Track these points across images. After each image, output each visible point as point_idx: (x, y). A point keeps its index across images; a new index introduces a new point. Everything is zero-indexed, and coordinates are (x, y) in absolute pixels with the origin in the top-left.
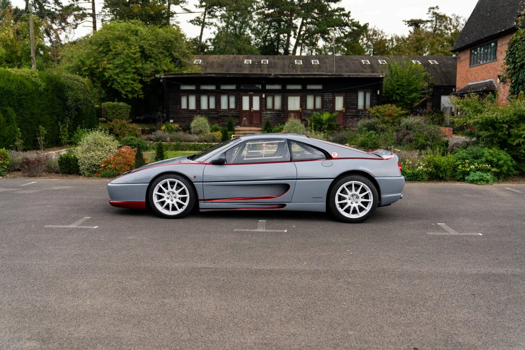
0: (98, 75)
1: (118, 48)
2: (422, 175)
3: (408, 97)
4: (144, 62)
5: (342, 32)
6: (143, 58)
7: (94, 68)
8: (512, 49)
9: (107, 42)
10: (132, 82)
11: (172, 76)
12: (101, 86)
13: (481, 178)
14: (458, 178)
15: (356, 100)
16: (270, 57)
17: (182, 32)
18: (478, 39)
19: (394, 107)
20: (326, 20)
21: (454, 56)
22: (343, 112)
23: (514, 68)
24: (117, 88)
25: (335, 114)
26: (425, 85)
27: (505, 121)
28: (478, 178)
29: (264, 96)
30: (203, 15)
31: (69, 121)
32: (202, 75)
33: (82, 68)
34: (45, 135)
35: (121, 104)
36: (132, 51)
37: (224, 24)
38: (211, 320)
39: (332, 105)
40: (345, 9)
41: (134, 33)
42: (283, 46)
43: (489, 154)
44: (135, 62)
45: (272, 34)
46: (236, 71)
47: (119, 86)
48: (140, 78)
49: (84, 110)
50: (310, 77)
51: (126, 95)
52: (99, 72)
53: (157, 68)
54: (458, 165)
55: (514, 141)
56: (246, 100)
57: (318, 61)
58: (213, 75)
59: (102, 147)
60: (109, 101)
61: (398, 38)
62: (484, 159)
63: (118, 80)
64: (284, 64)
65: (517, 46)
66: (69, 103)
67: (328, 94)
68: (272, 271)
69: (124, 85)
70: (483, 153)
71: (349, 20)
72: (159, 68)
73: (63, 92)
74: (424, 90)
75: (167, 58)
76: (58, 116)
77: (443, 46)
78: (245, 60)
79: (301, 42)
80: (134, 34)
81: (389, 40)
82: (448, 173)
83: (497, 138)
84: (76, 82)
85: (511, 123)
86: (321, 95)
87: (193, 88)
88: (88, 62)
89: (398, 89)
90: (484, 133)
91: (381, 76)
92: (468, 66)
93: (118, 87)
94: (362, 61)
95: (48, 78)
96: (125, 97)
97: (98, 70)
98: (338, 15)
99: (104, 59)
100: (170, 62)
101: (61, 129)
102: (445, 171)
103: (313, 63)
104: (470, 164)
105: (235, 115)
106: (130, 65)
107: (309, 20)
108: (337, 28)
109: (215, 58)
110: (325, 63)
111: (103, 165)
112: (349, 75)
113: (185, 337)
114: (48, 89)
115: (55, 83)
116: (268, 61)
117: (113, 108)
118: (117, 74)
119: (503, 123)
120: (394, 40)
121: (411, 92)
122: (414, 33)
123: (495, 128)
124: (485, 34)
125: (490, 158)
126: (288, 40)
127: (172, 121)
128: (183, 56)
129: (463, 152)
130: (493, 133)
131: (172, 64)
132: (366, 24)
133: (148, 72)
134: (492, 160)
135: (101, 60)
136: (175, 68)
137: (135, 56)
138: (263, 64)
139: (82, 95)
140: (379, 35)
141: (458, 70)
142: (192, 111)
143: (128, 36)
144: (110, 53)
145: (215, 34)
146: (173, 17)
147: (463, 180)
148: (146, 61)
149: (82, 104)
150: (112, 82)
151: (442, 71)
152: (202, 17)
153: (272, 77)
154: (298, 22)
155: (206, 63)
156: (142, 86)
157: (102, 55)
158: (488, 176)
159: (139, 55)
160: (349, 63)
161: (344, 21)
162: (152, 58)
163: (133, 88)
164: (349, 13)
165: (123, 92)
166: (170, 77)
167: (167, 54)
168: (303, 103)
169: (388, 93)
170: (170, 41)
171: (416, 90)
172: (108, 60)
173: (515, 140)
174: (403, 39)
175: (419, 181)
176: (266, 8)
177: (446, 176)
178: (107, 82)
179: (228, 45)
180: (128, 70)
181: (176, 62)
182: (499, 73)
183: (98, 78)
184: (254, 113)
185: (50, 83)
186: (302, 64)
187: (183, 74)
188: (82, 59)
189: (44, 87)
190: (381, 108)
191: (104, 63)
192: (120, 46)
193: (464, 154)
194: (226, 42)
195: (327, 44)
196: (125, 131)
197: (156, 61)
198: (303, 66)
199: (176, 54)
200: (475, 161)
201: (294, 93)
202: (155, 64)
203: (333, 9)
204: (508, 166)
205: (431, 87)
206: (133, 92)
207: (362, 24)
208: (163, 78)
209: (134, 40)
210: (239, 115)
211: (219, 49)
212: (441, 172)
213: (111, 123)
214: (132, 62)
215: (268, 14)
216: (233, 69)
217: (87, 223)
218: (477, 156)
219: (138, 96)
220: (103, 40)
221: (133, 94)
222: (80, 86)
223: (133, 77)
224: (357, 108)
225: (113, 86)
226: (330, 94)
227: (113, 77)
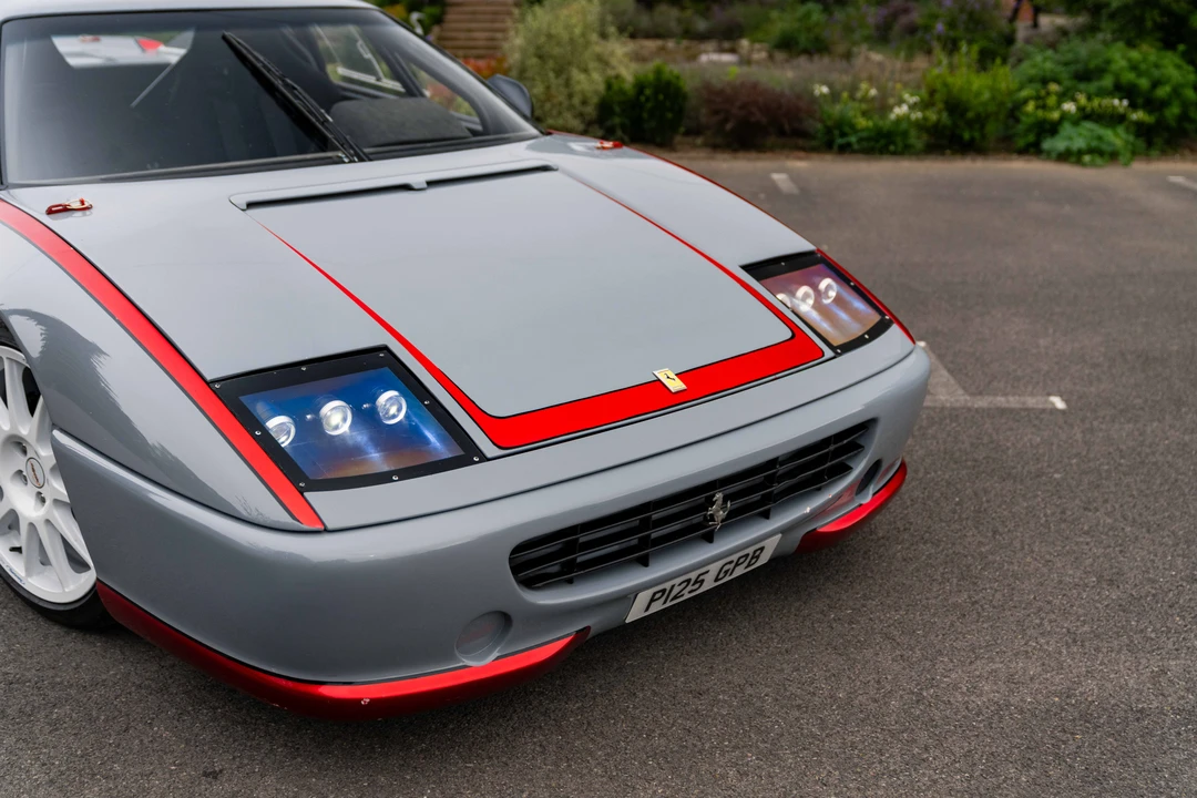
2: (905, 134)
13: (1095, 142)
14: (1021, 143)
28: (1085, 146)
43: (1126, 63)
54: (1025, 102)
62: (1108, 82)
70: (1108, 62)
102: (981, 121)
104: (1065, 95)
125: (1129, 77)
129: (1045, 59)
134: (1135, 85)
147: (1033, 150)
158: (1116, 138)
175: (894, 153)
177: (983, 136)
193: (1048, 65)
200: (1081, 85)
204: (1183, 104)
212: (970, 124)
218: (1087, 70)
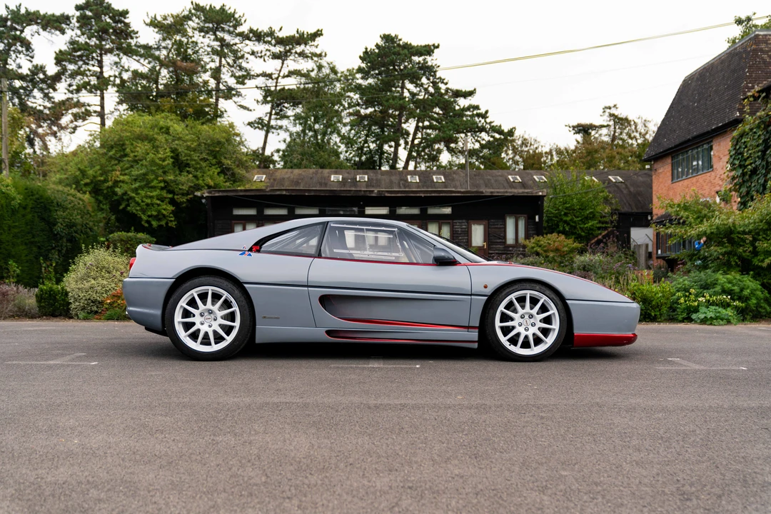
0: (105, 192)
1: (138, 151)
3: (582, 226)
4: (177, 172)
5: (477, 141)
6: (177, 167)
7: (100, 181)
8: (738, 147)
9: (121, 143)
10: (158, 202)
11: (220, 194)
12: (110, 208)
13: (718, 315)
14: (680, 318)
15: (503, 230)
16: (370, 172)
17: (236, 131)
18: (684, 139)
19: (562, 237)
20: (452, 122)
21: (647, 167)
22: (484, 249)
23: (743, 174)
24: (134, 211)
26: (606, 211)
27: (747, 230)
28: (713, 316)
30: (268, 115)
31: (57, 257)
32: (268, 192)
33: (81, 180)
34: (18, 276)
35: (140, 235)
36: (160, 156)
37: (299, 128)
38: (305, 461)
39: (466, 238)
40: (480, 107)
41: (164, 130)
42: (388, 162)
43: (725, 280)
44: (165, 173)
45: (371, 144)
47: (138, 208)
48: (170, 196)
50: (433, 195)
51: (148, 222)
52: (108, 187)
53: (197, 182)
54: (679, 299)
55: (763, 261)
57: (442, 177)
58: (284, 193)
59: (109, 272)
60: (121, 231)
61: (560, 149)
62: (718, 288)
63: (137, 199)
64: (391, 182)
65: (745, 142)
66: (58, 228)
67: (460, 221)
68: (404, 406)
69: (145, 207)
70: (717, 280)
71: (486, 123)
72: (201, 182)
73: (50, 211)
74: (604, 217)
75: (213, 167)
76: (39, 247)
77: (627, 162)
78: (332, 176)
79: (414, 154)
80: (162, 133)
81: (546, 153)
82: (664, 310)
83: (736, 258)
84: (70, 197)
85: (756, 234)
86: (449, 223)
87: (252, 212)
88: (91, 172)
89: (566, 214)
90: (715, 250)
91: (540, 194)
92: (670, 182)
93: (137, 210)
94: (510, 177)
95: (26, 189)
96: (146, 225)
97: (106, 185)
98: (470, 116)
99: (116, 167)
100: (218, 174)
101: (43, 269)
102: (658, 306)
103: (435, 181)
104: (697, 296)
106: (156, 178)
107: (427, 123)
108: (469, 134)
109: (287, 172)
110: (453, 180)
111: (109, 301)
112: (492, 192)
113: (257, 480)
114: (27, 205)
115: (37, 196)
116: (366, 176)
117: (127, 241)
118: (136, 190)
119: (744, 233)
120: (554, 153)
121: (587, 219)
122: (583, 143)
123: (731, 241)
124: (693, 133)
125: (728, 286)
126: (396, 152)
128: (238, 166)
129: (684, 280)
130: (729, 249)
131: (220, 177)
132: (512, 129)
133: (184, 188)
134: (732, 290)
135: (111, 169)
136: (226, 182)
137: (164, 164)
138: (359, 181)
139: (79, 217)
140: (531, 145)
141: (654, 188)
143: (153, 135)
144: (126, 159)
145: (285, 141)
146: (223, 117)
147: (689, 320)
148: (181, 172)
149: (79, 232)
150: (127, 203)
151: (630, 191)
152: (267, 119)
153: (374, 195)
154: (410, 126)
155: (272, 180)
156: (173, 208)
157: (113, 162)
158: (729, 312)
159: (170, 162)
160: (489, 180)
161: (480, 125)
162: (189, 168)
163: (159, 212)
164: (487, 112)
165: (144, 218)
166: (217, 195)
167: (214, 161)
169: (551, 220)
170: (219, 143)
171: (592, 216)
172: (121, 170)
173: (764, 259)
174: (567, 152)
176: (363, 105)
177: (661, 315)
178: (119, 202)
179: (305, 158)
180: (152, 184)
181: (227, 175)
182: (718, 188)
183: (106, 197)
185: (29, 196)
186: (418, 181)
187: (237, 191)
188: (82, 167)
189: (19, 201)
190: (543, 240)
191: (117, 174)
192: (141, 148)
193: (687, 282)
194: (303, 154)
195: (454, 159)
197: (197, 171)
198: (420, 184)
199: (227, 162)
200: (705, 291)
201: (408, 220)
202: (195, 177)
203: (462, 107)
204: (757, 299)
205: (615, 213)
206: (159, 217)
207: (506, 129)
208: (207, 197)
209: (163, 140)
211: (291, 164)
212: (654, 308)
214: (160, 172)
215: (366, 115)
217: (80, 358)
218: (707, 284)
219: (167, 224)
220: (115, 139)
221: (159, 220)
222: (76, 203)
223: (161, 195)
224: (505, 242)
225: (129, 208)
226: (464, 221)
227: (129, 195)
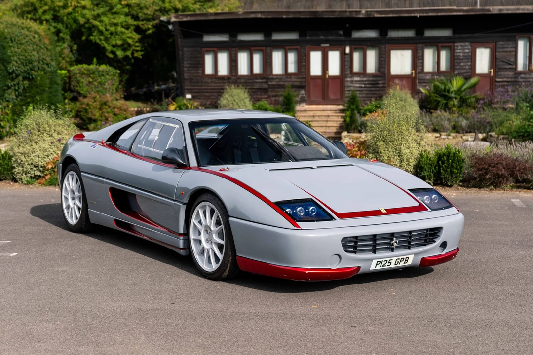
0: (65, 19)
7: (59, 7)
10: (123, 30)
11: (189, 19)
12: (71, 38)
15: (514, 53)
22: (490, 77)
24: (98, 41)
25: (473, 80)
29: (348, 50)
31: (14, 96)
32: (241, 15)
33: (39, 7)
35: (103, 67)
39: (469, 63)
46: (305, 7)
48: (136, 23)
49: (39, 78)
50: (431, 14)
51: (112, 52)
52: (68, 13)
53: (163, 6)
56: (316, 58)
58: (259, 16)
60: (82, 64)
63: (100, 27)
66: (13, 66)
67: (463, 44)
68: (256, 314)
69: (109, 36)
72: (167, 5)
73: (4, 48)
84: (25, 32)
86: (450, 47)
87: (224, 38)
93: (100, 40)
96: (111, 56)
97: (66, 11)
105: (298, 84)
106: (120, 2)
111: (51, 166)
112: (500, 10)
117: (89, 74)
118: (97, 17)
127: (189, 96)
133: (149, 13)
136: (195, 4)
139: (35, 53)
142: (222, 78)
149: (36, 69)
150: (89, 31)
153: (361, 16)
156: (139, 36)
163: (124, 40)
165: (109, 48)
166: (185, 19)
168: (417, 61)
178: (81, 31)
180: (116, 9)
183: (66, 25)
184: (330, 82)
187: (207, 14)
196: (108, 113)
201: (401, 44)
206: (125, 46)
208: (175, 22)
210: (303, 84)
213: (85, 101)
216: (299, 4)
217: (2, 248)
219: (132, 54)
221: (125, 50)
222: (31, 38)
223: (126, 21)
224: (516, 69)
225: (92, 38)
226: (467, 44)
227: (91, 23)
